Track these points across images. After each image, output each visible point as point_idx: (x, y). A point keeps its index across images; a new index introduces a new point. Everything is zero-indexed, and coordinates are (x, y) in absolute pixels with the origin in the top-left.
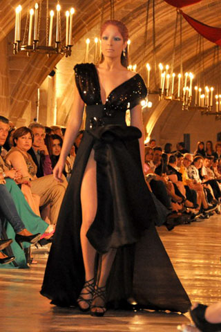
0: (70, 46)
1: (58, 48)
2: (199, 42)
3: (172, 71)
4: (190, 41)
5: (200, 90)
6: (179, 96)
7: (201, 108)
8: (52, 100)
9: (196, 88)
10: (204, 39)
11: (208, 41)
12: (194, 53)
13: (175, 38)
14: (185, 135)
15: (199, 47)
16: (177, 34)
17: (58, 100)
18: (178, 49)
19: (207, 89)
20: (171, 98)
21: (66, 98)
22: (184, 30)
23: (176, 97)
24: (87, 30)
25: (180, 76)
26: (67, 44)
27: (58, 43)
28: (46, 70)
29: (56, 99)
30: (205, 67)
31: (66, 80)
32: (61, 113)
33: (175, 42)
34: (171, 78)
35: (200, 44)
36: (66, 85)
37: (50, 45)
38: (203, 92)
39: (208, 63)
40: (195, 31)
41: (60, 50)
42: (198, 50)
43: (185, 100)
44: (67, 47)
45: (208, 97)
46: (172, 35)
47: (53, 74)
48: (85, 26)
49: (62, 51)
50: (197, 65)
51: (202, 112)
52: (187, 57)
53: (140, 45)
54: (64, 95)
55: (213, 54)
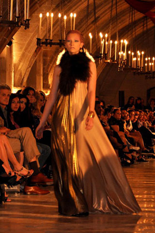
0: (28, 20)
1: (18, 22)
2: (131, 13)
3: (110, 39)
4: (123, 13)
5: (133, 54)
6: (116, 59)
7: (133, 69)
8: (10, 65)
9: (129, 52)
10: (135, 11)
11: (139, 13)
12: (127, 23)
13: (111, 10)
14: (120, 92)
15: (131, 17)
16: (113, 7)
17: (15, 65)
18: (114, 19)
19: (139, 53)
20: (109, 61)
21: (21, 64)
22: (119, 4)
23: (114, 61)
24: (38, 6)
25: (116, 42)
26: (25, 18)
27: (18, 17)
28: (5, 40)
29: (13, 64)
30: (137, 34)
31: (21, 48)
32: (18, 76)
33: (111, 13)
34: (109, 45)
35: (132, 15)
36: (21, 53)
37: (11, 19)
38: (136, 55)
39: (139, 30)
40: (128, 5)
41: (19, 24)
42: (131, 20)
43: (121, 62)
44: (26, 21)
45: (139, 59)
46: (109, 8)
47: (10, 44)
48: (37, 2)
49: (22, 24)
50: (130, 33)
51: (134, 72)
52: (121, 26)
53: (82, 18)
54: (20, 61)
55: (142, 23)
